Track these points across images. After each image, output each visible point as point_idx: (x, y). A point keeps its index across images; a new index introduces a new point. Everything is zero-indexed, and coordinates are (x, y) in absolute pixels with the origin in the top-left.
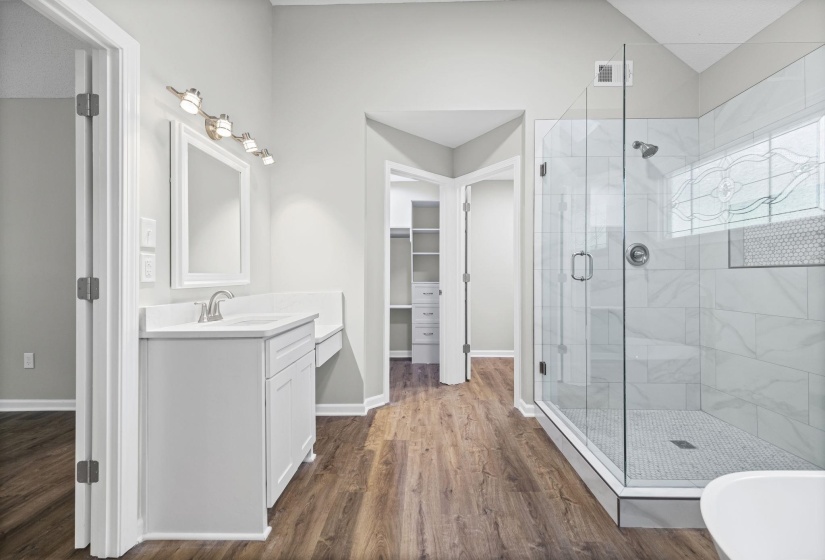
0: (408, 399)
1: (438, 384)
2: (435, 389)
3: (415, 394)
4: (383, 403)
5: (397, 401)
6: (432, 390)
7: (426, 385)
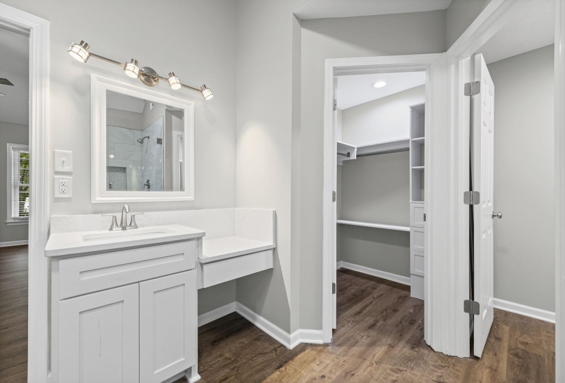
0: (356, 350)
1: (419, 342)
2: (407, 351)
3: (372, 344)
4: (320, 342)
5: (340, 345)
6: (403, 349)
7: (400, 336)
